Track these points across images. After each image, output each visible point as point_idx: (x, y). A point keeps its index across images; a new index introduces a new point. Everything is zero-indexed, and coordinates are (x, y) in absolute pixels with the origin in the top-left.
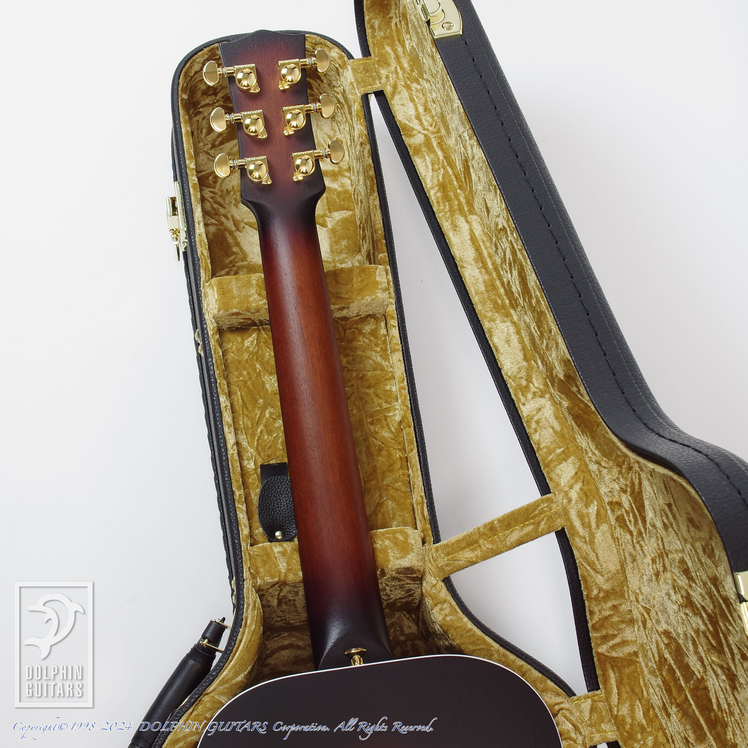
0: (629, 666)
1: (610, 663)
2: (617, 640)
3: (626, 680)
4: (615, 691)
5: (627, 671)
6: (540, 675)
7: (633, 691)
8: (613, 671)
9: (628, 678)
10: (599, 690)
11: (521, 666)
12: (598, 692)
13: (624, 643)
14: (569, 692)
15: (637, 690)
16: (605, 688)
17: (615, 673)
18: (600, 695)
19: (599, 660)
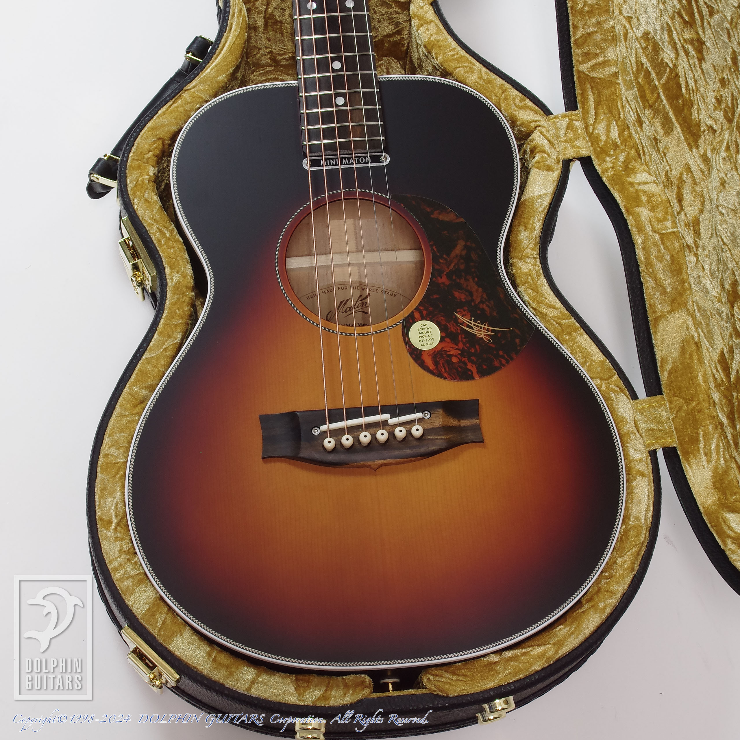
0: (608, 88)
1: (589, 83)
2: (600, 59)
3: (604, 101)
4: (592, 111)
5: (607, 92)
6: (520, 95)
7: (611, 112)
8: (592, 92)
9: (606, 100)
10: (577, 111)
11: (502, 85)
12: (576, 112)
13: (606, 63)
14: (547, 112)
15: (615, 112)
16: (583, 108)
17: (593, 95)
18: (578, 114)
19: (579, 78)
